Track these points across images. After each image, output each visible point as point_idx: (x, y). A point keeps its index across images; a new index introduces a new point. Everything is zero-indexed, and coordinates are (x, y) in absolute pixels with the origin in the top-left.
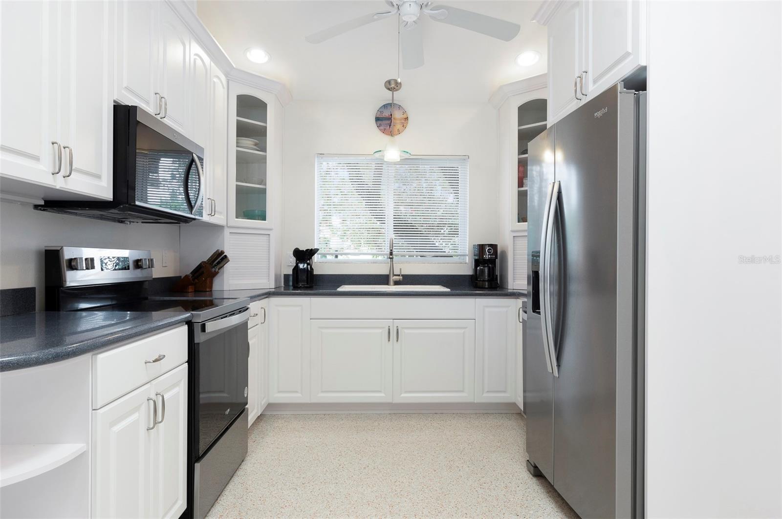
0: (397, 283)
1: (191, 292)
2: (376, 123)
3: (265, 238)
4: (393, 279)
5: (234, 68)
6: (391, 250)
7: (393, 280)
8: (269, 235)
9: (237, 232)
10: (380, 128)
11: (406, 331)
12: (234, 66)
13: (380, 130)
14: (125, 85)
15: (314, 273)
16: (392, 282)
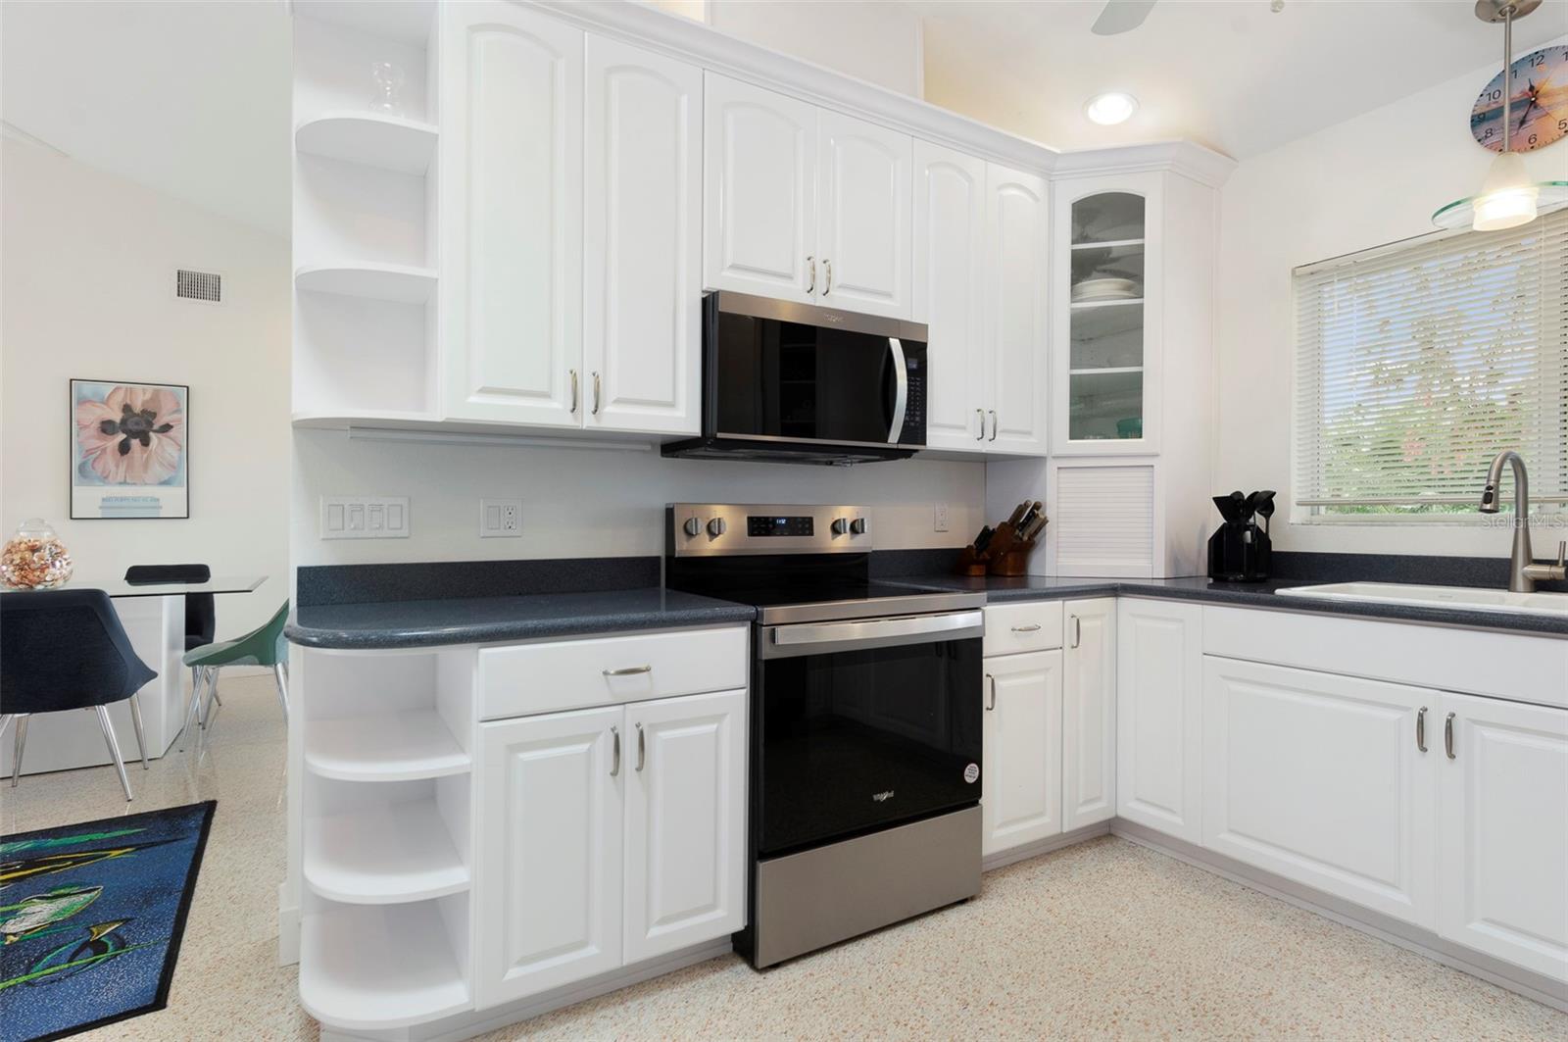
0: (1540, 585)
1: (976, 576)
2: (1474, 133)
3: (1143, 474)
4: (1524, 571)
5: (1058, 155)
6: (1489, 488)
7: (1524, 575)
8: (1152, 466)
9: (1071, 465)
10: (1488, 141)
11: (1489, 733)
12: (1058, 151)
13: (1490, 147)
14: (729, 264)
15: (1273, 549)
16: (1520, 582)
